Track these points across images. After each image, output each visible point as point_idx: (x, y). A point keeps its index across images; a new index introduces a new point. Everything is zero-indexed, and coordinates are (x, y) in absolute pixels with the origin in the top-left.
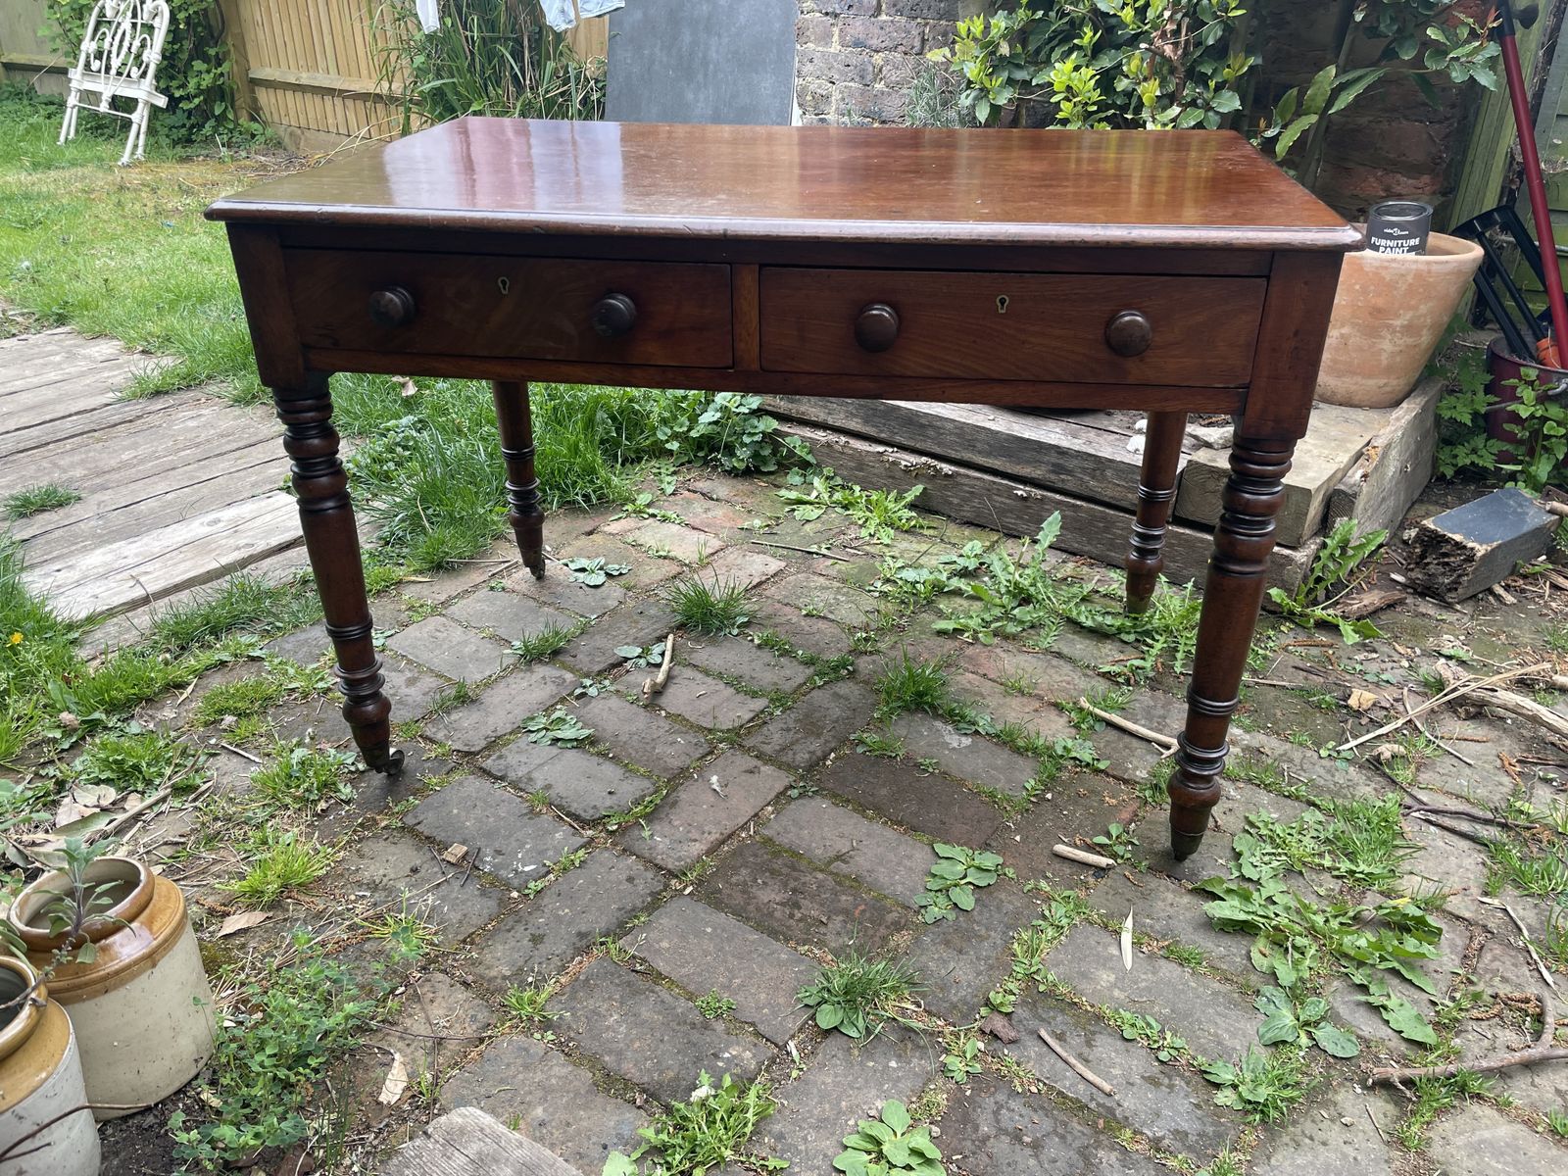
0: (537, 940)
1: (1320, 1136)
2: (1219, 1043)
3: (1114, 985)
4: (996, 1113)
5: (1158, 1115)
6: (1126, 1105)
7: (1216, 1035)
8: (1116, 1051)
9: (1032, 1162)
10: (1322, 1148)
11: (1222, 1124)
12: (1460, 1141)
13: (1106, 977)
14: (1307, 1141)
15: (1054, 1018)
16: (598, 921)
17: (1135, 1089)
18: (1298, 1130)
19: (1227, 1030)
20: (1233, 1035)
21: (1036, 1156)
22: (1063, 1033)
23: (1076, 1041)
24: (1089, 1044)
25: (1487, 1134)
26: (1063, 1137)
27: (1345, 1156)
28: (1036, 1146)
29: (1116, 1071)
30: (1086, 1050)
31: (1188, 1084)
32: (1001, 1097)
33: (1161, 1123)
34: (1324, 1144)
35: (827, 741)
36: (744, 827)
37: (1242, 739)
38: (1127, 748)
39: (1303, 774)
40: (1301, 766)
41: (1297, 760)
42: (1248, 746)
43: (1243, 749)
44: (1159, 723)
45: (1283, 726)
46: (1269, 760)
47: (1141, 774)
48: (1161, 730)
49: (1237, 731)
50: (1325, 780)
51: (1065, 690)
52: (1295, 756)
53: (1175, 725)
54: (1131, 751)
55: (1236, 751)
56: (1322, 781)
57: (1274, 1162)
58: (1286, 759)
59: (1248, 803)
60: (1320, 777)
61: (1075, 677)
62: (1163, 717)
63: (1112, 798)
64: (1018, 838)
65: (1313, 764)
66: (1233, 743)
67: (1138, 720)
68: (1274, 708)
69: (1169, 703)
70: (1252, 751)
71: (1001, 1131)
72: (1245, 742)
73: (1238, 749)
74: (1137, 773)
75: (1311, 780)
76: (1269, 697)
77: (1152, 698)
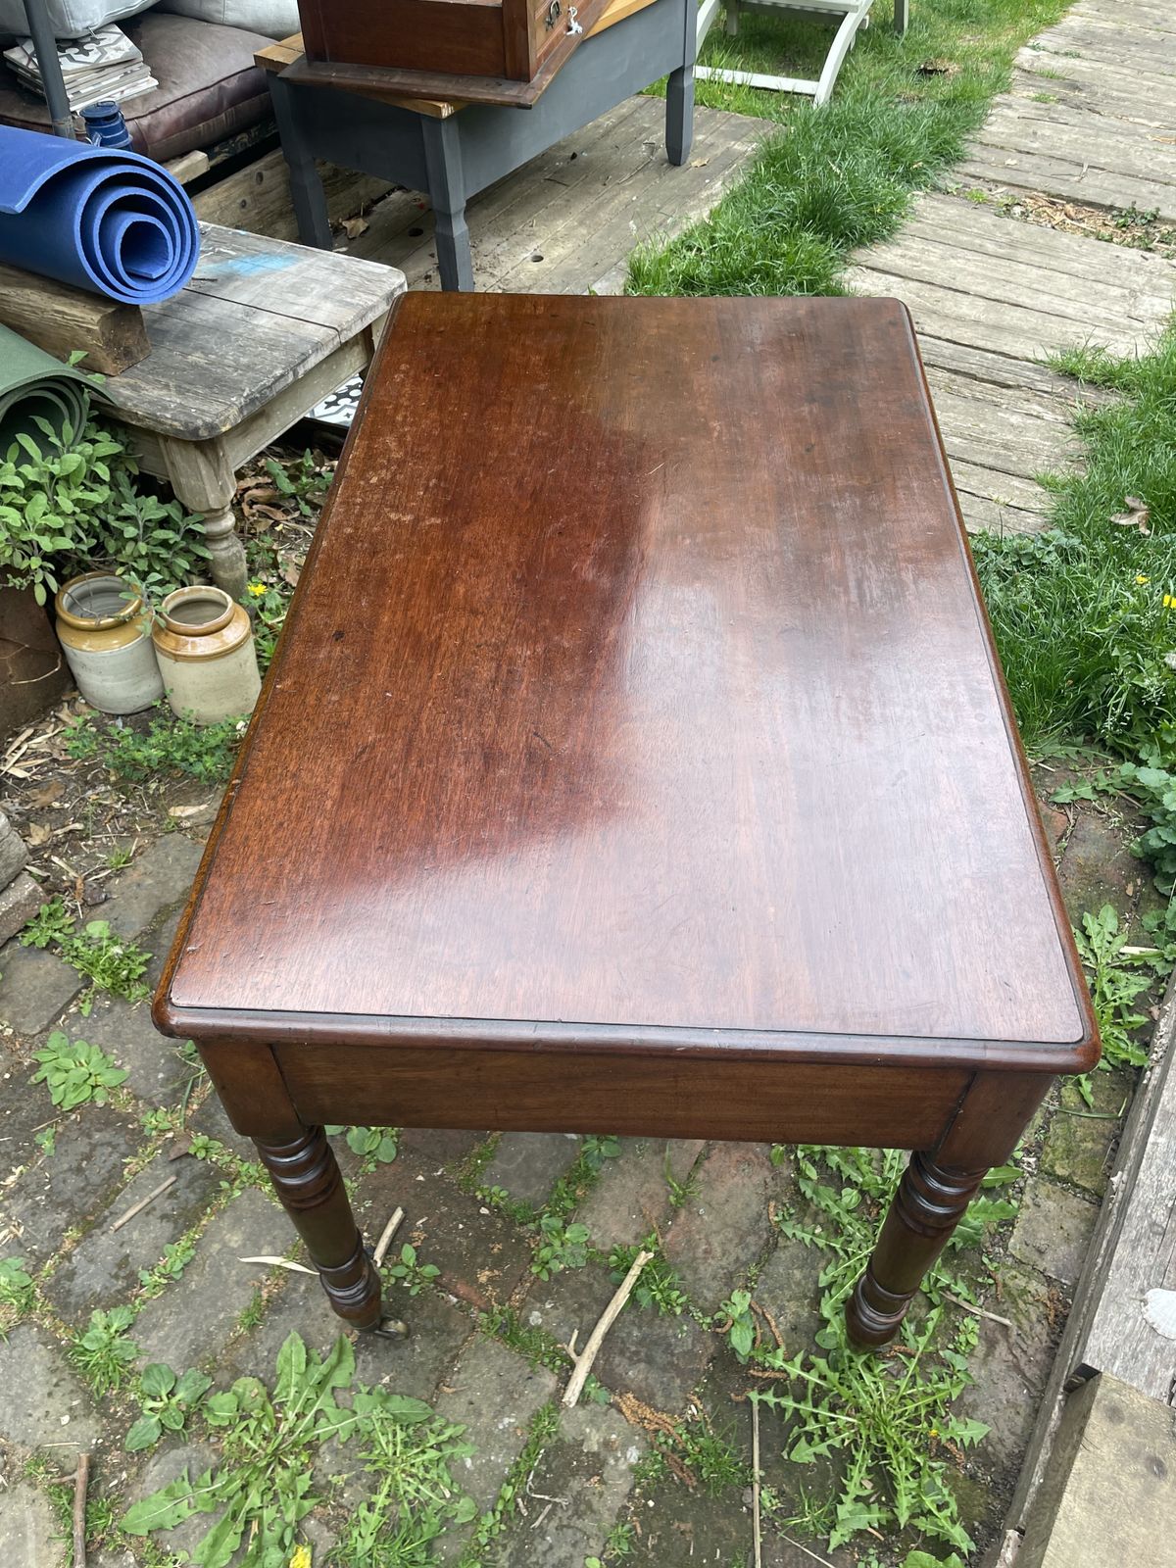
1: (58, 1393)
2: (155, 1326)
3: (225, 1245)
4: (109, 1144)
5: (91, 1261)
6: (103, 1238)
7: (163, 1326)
8: (156, 1238)
9: (66, 1166)
10: (46, 1390)
11: (76, 1312)
12: (29, 1515)
13: (235, 1240)
14: (55, 1380)
15: (193, 1191)
17: (117, 1247)
18: (66, 1375)
19: (167, 1336)
20: (162, 1340)
21: (70, 1169)
22: (177, 1198)
23: (167, 1206)
24: (164, 1217)
25: (31, 1545)
26: (83, 1189)
27: (35, 1408)
28: (79, 1170)
29: (135, 1235)
30: (158, 1213)
31: (118, 1291)
32: (123, 1148)
33: (84, 1263)
34: (50, 1394)
37: (617, 1460)
38: (581, 1306)
39: (554, 1524)
40: (568, 1527)
41: (579, 1523)
42: (604, 1463)
43: (595, 1455)
44: (637, 1353)
45: (655, 1524)
46: (575, 1484)
47: (535, 1318)
48: (622, 1353)
49: (633, 1455)
50: (545, 1554)
51: (691, 1245)
52: (587, 1523)
53: (634, 1374)
54: (574, 1311)
55: (593, 1444)
56: (541, 1548)
57: (40, 1346)
58: (582, 1506)
59: (490, 1433)
60: (551, 1547)
61: (724, 1263)
62: (650, 1361)
63: (490, 1280)
64: (421, 1178)
65: (574, 1545)
66: (607, 1444)
67: (640, 1328)
68: (696, 1523)
69: (680, 1373)
70: (595, 1466)
71: (94, 1147)
72: (612, 1462)
73: (595, 1448)
74: (536, 1313)
75: (542, 1532)
76: (723, 1523)
77: (691, 1355)
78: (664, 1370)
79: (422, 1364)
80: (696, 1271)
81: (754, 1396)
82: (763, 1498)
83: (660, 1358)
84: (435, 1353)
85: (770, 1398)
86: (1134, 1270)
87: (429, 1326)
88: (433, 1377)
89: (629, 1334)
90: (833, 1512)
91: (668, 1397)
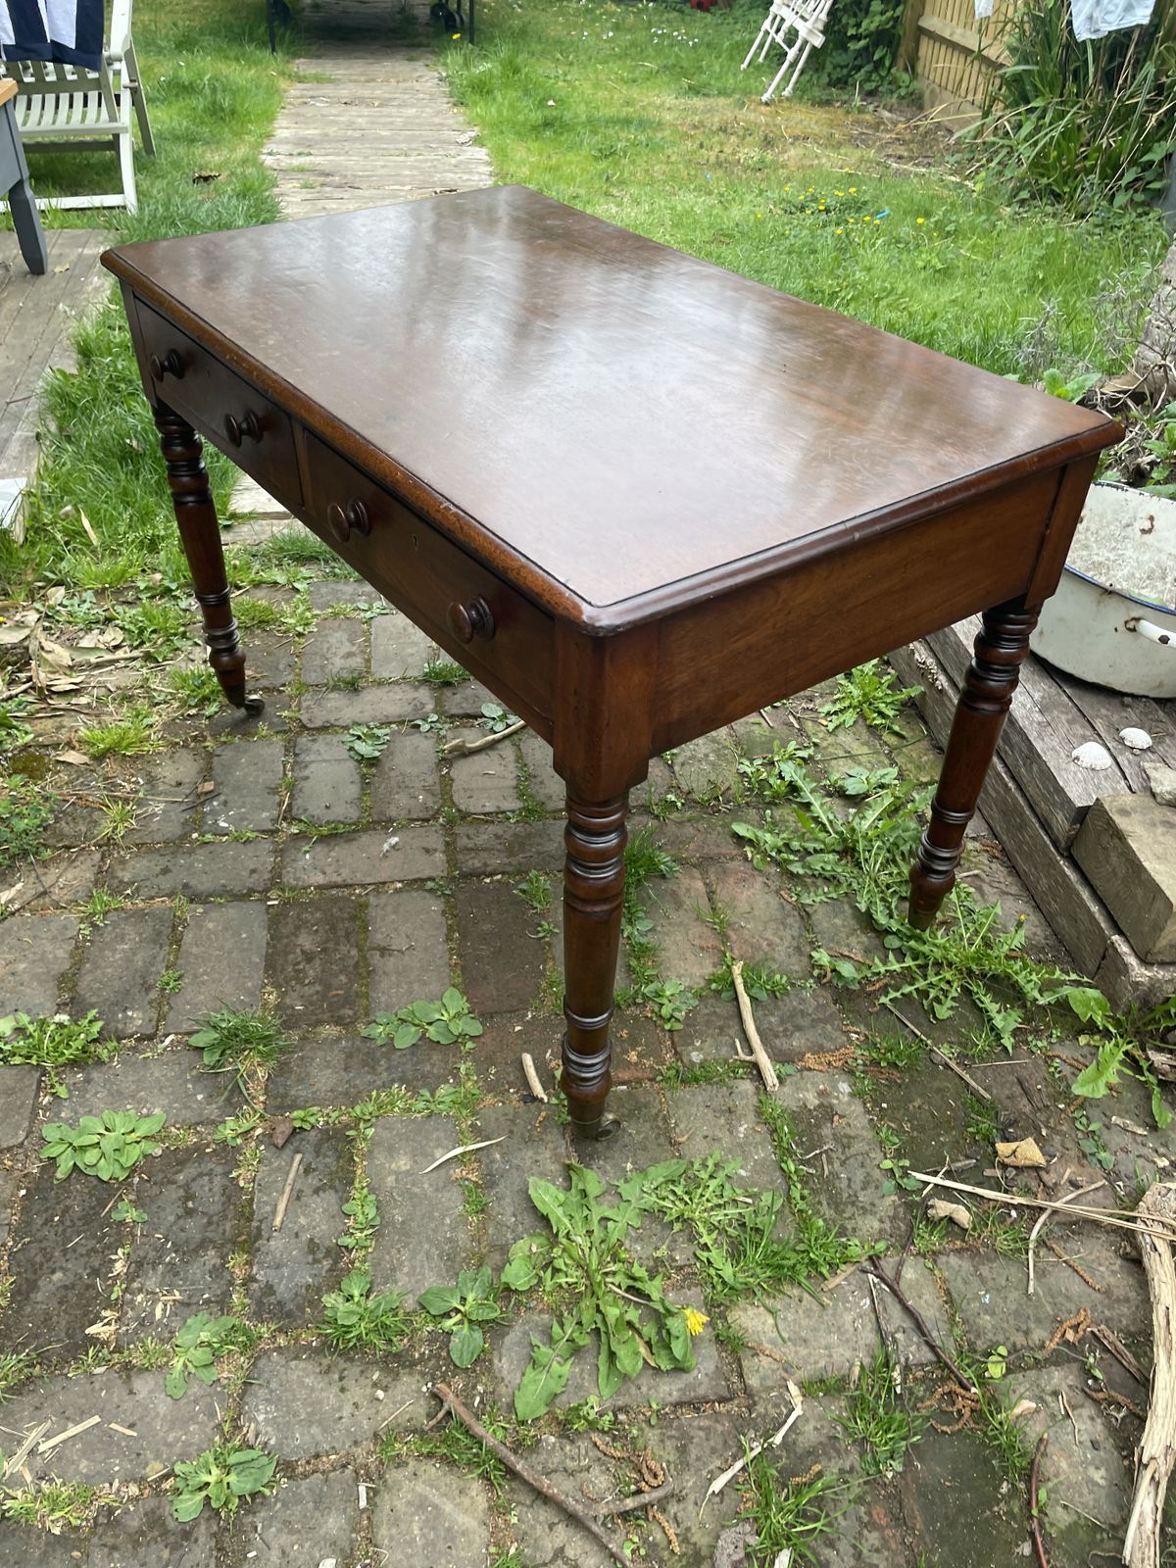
0: (165, 871)
1: (349, 1383)
2: (393, 1270)
3: (397, 1173)
4: (201, 1175)
5: (278, 1267)
6: (272, 1243)
7: (401, 1263)
8: (325, 1210)
9: (172, 1218)
10: (335, 1389)
11: (303, 1312)
12: (420, 1488)
13: (403, 1163)
14: (336, 1377)
15: (325, 1156)
16: (203, 884)
17: (293, 1241)
18: (342, 1364)
19: (413, 1268)
20: (412, 1273)
21: (179, 1217)
22: (314, 1170)
23: (313, 1180)
24: (316, 1191)
25: (448, 1507)
26: (210, 1223)
27: (340, 1409)
28: (189, 1213)
29: (303, 1221)
30: (308, 1191)
31: (330, 1270)
32: (219, 1169)
33: (272, 1273)
34: (343, 1390)
35: (510, 864)
36: (363, 886)
37: (837, 1098)
38: (721, 1029)
39: (837, 1165)
40: (847, 1158)
41: (853, 1151)
42: (831, 1106)
43: (821, 1105)
44: (786, 1030)
45: (898, 1116)
46: (826, 1131)
47: (696, 1057)
48: (777, 1036)
49: (845, 1087)
50: (849, 1186)
51: (756, 948)
52: (858, 1147)
53: (797, 1042)
54: (720, 1034)
55: (813, 1101)
56: (844, 1184)
57: (293, 1364)
58: (845, 1141)
59: (740, 1145)
60: (849, 1180)
61: (786, 944)
62: (799, 1028)
63: (640, 1056)
64: (518, 1028)
65: (863, 1166)
66: (821, 1094)
67: (772, 1014)
68: (921, 1096)
69: (825, 1021)
70: (827, 1112)
71: (187, 1187)
72: (835, 1102)
73: (817, 1102)
74: (694, 1054)
75: (835, 1175)
76: (936, 1084)
77: (819, 1007)
78: (813, 1027)
79: (645, 1138)
80: (774, 960)
81: (884, 1000)
82: (944, 1052)
83: (801, 1021)
84: (648, 1125)
85: (893, 994)
86: (1053, 749)
87: (626, 1112)
88: (662, 1140)
89: (770, 1023)
90: (993, 1028)
91: (831, 1039)
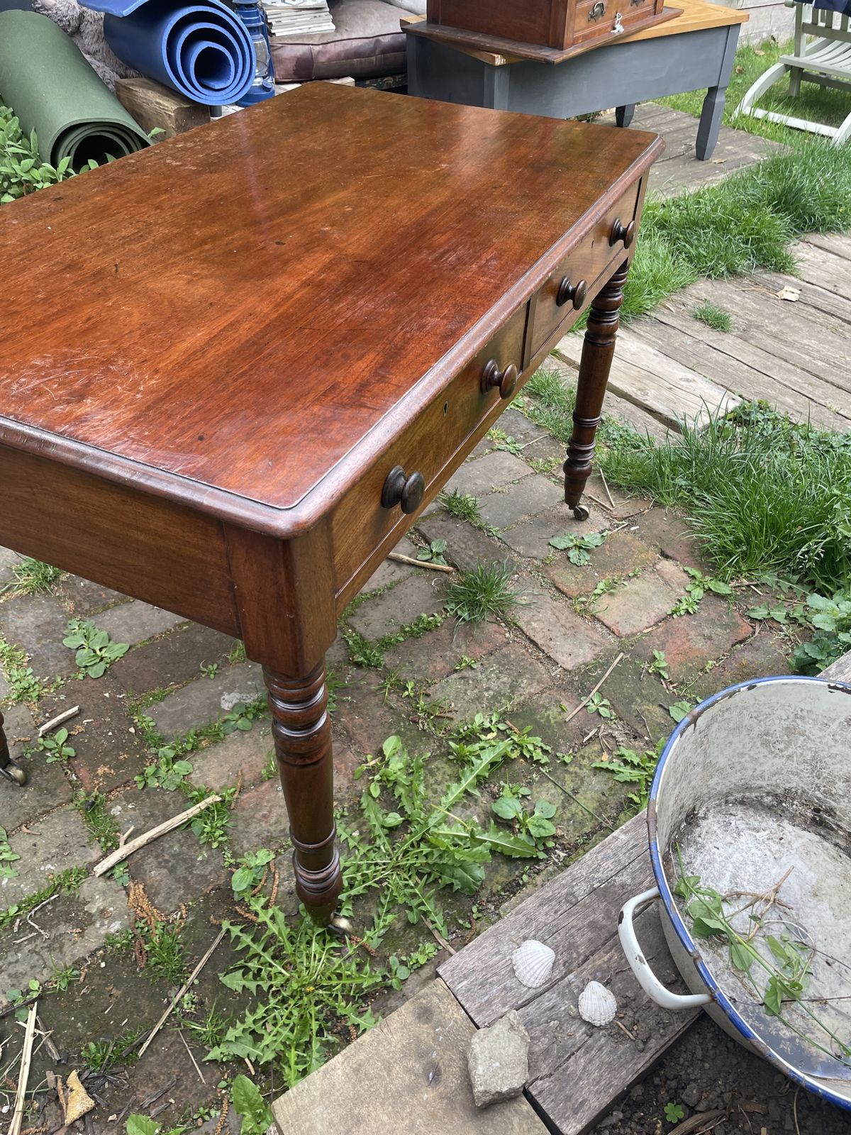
37: (102, 925)
38: (152, 815)
39: (29, 947)
40: (38, 953)
41: (45, 954)
42: (93, 923)
43: (91, 915)
44: (167, 861)
45: (96, 980)
46: (62, 928)
47: (116, 810)
48: (157, 857)
49: (116, 926)
50: (10, 963)
51: (258, 807)
52: (52, 959)
53: (155, 874)
54: (145, 817)
55: (93, 909)
56: (10, 959)
58: (56, 945)
59: (32, 870)
60: (17, 962)
61: (272, 829)
62: (172, 870)
63: (105, 775)
64: (107, 695)
65: (32, 967)
66: (102, 912)
67: (182, 846)
68: (125, 994)
69: (187, 885)
70: (84, 923)
72: (98, 925)
73: (93, 911)
74: (119, 808)
75: (19, 948)
76: (143, 1002)
77: (204, 878)
78: (177, 880)
79: (21, 807)
80: (248, 825)
81: (226, 924)
82: (183, 997)
83: (181, 871)
84: (36, 804)
85: (236, 931)
86: (529, 921)
87: (44, 786)
88: (23, 818)
89: (171, 847)
90: (222, 1032)
91: (167, 899)
